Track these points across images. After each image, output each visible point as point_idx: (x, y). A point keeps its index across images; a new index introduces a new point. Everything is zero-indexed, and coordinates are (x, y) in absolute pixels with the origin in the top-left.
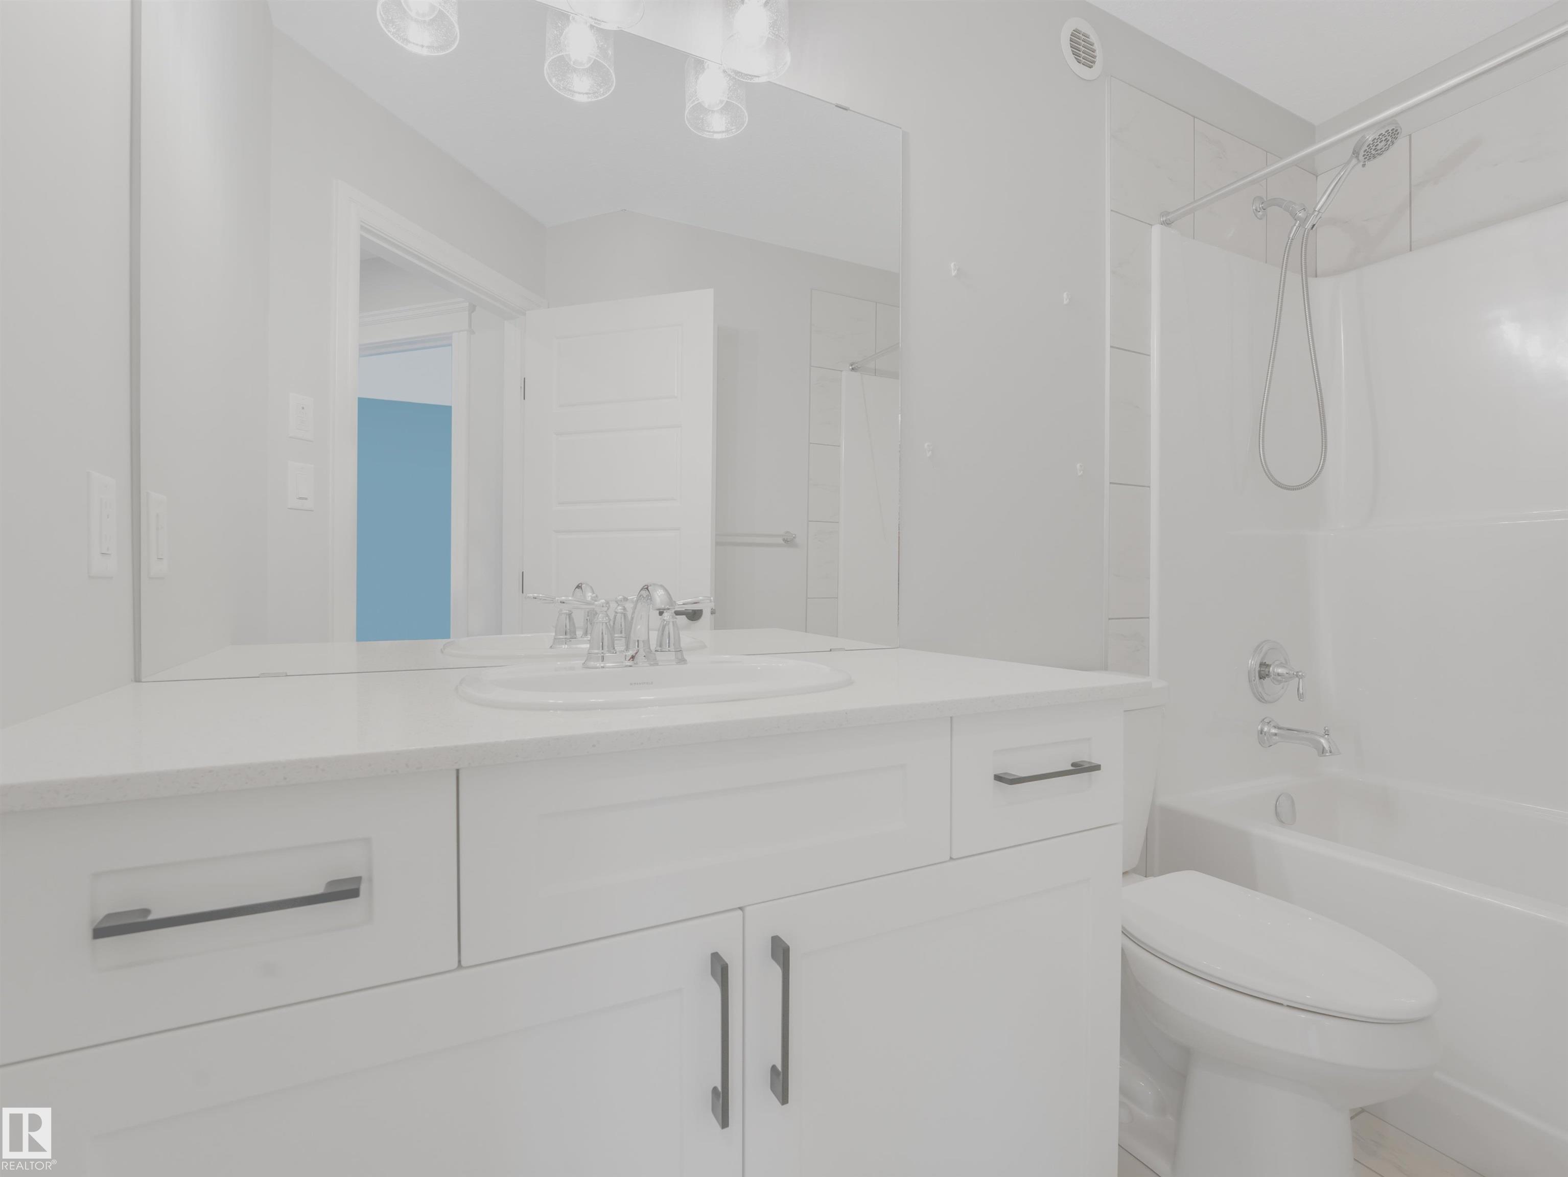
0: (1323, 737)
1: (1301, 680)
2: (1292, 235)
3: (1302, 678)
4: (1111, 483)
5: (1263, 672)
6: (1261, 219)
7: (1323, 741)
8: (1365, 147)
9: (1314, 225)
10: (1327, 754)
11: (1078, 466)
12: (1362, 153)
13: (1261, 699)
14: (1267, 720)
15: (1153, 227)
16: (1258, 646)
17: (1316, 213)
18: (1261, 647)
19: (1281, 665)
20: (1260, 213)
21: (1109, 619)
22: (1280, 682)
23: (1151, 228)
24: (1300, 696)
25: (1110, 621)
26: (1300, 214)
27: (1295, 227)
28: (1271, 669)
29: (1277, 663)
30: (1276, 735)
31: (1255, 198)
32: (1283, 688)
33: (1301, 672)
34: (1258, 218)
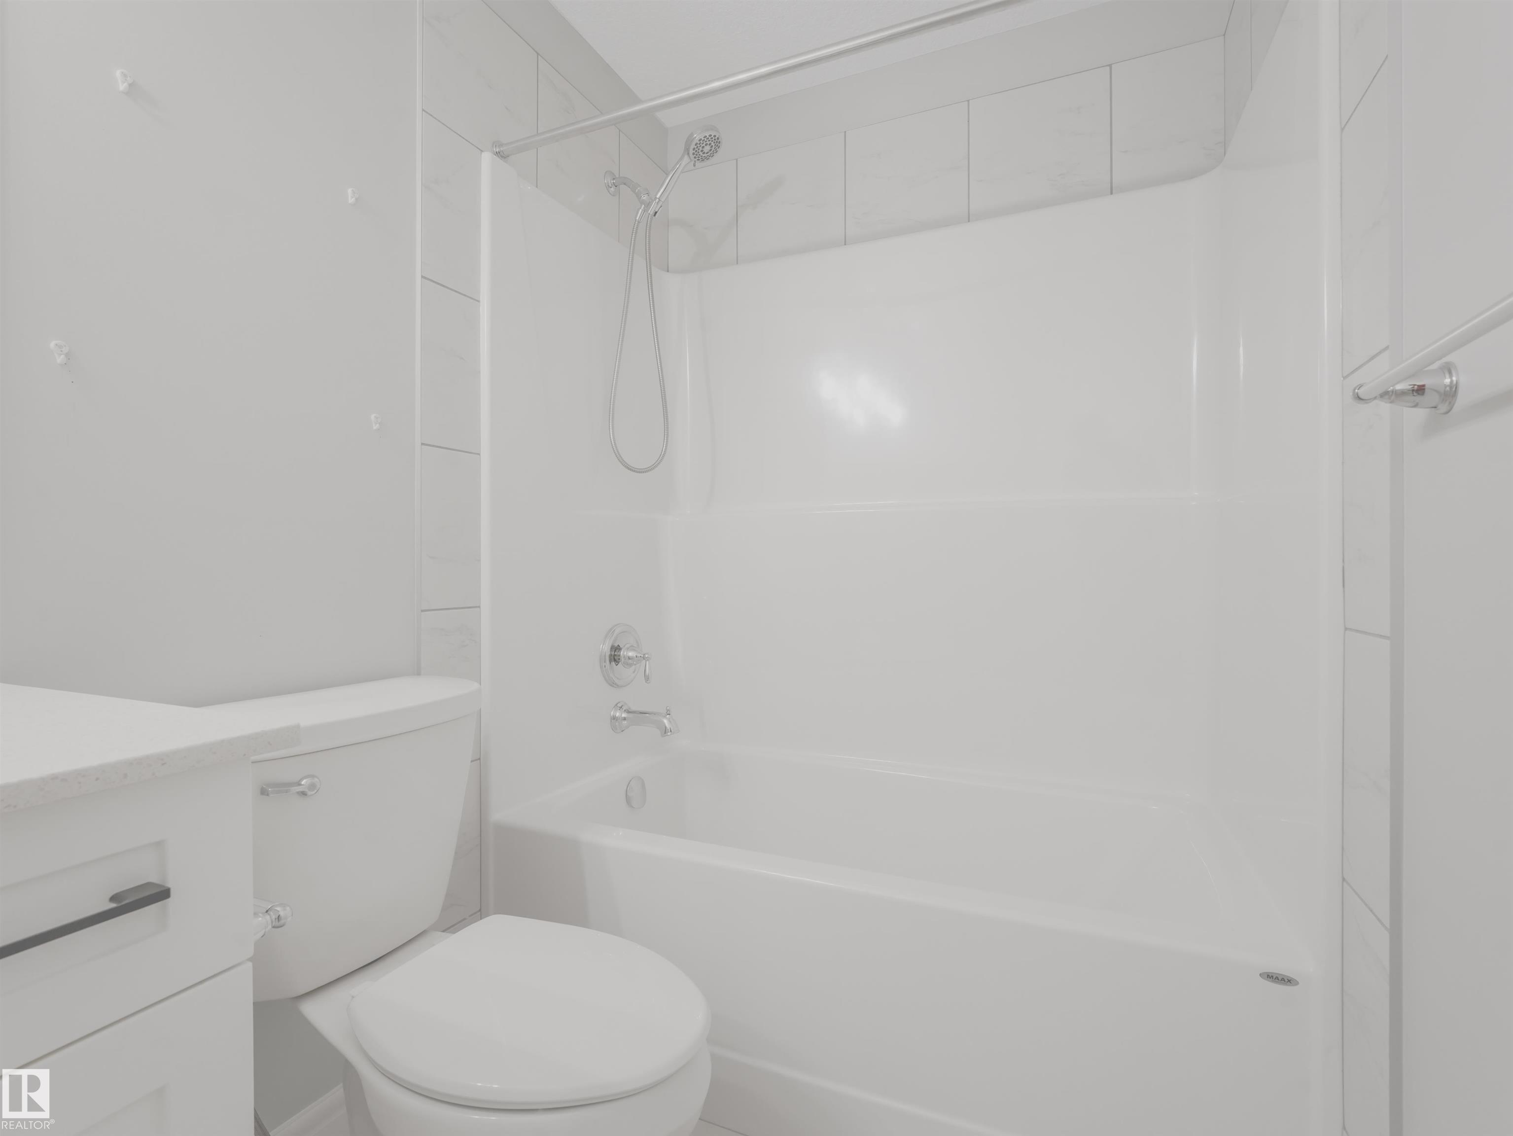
0: (665, 717)
1: (647, 662)
2: (638, 217)
3: (648, 660)
4: (422, 444)
5: (615, 656)
6: (614, 196)
7: (665, 721)
8: (693, 146)
9: (656, 213)
10: (669, 734)
11: (373, 417)
12: (691, 151)
13: (613, 684)
14: (619, 705)
15: (483, 153)
16: (611, 629)
17: (657, 200)
18: (613, 630)
19: (632, 648)
20: (612, 189)
21: (422, 611)
22: (630, 665)
23: (481, 153)
24: (647, 678)
25: (422, 613)
26: (644, 198)
27: (641, 210)
28: (622, 652)
29: (628, 646)
30: (625, 719)
31: (606, 172)
32: (634, 672)
33: (647, 654)
34: (610, 193)
